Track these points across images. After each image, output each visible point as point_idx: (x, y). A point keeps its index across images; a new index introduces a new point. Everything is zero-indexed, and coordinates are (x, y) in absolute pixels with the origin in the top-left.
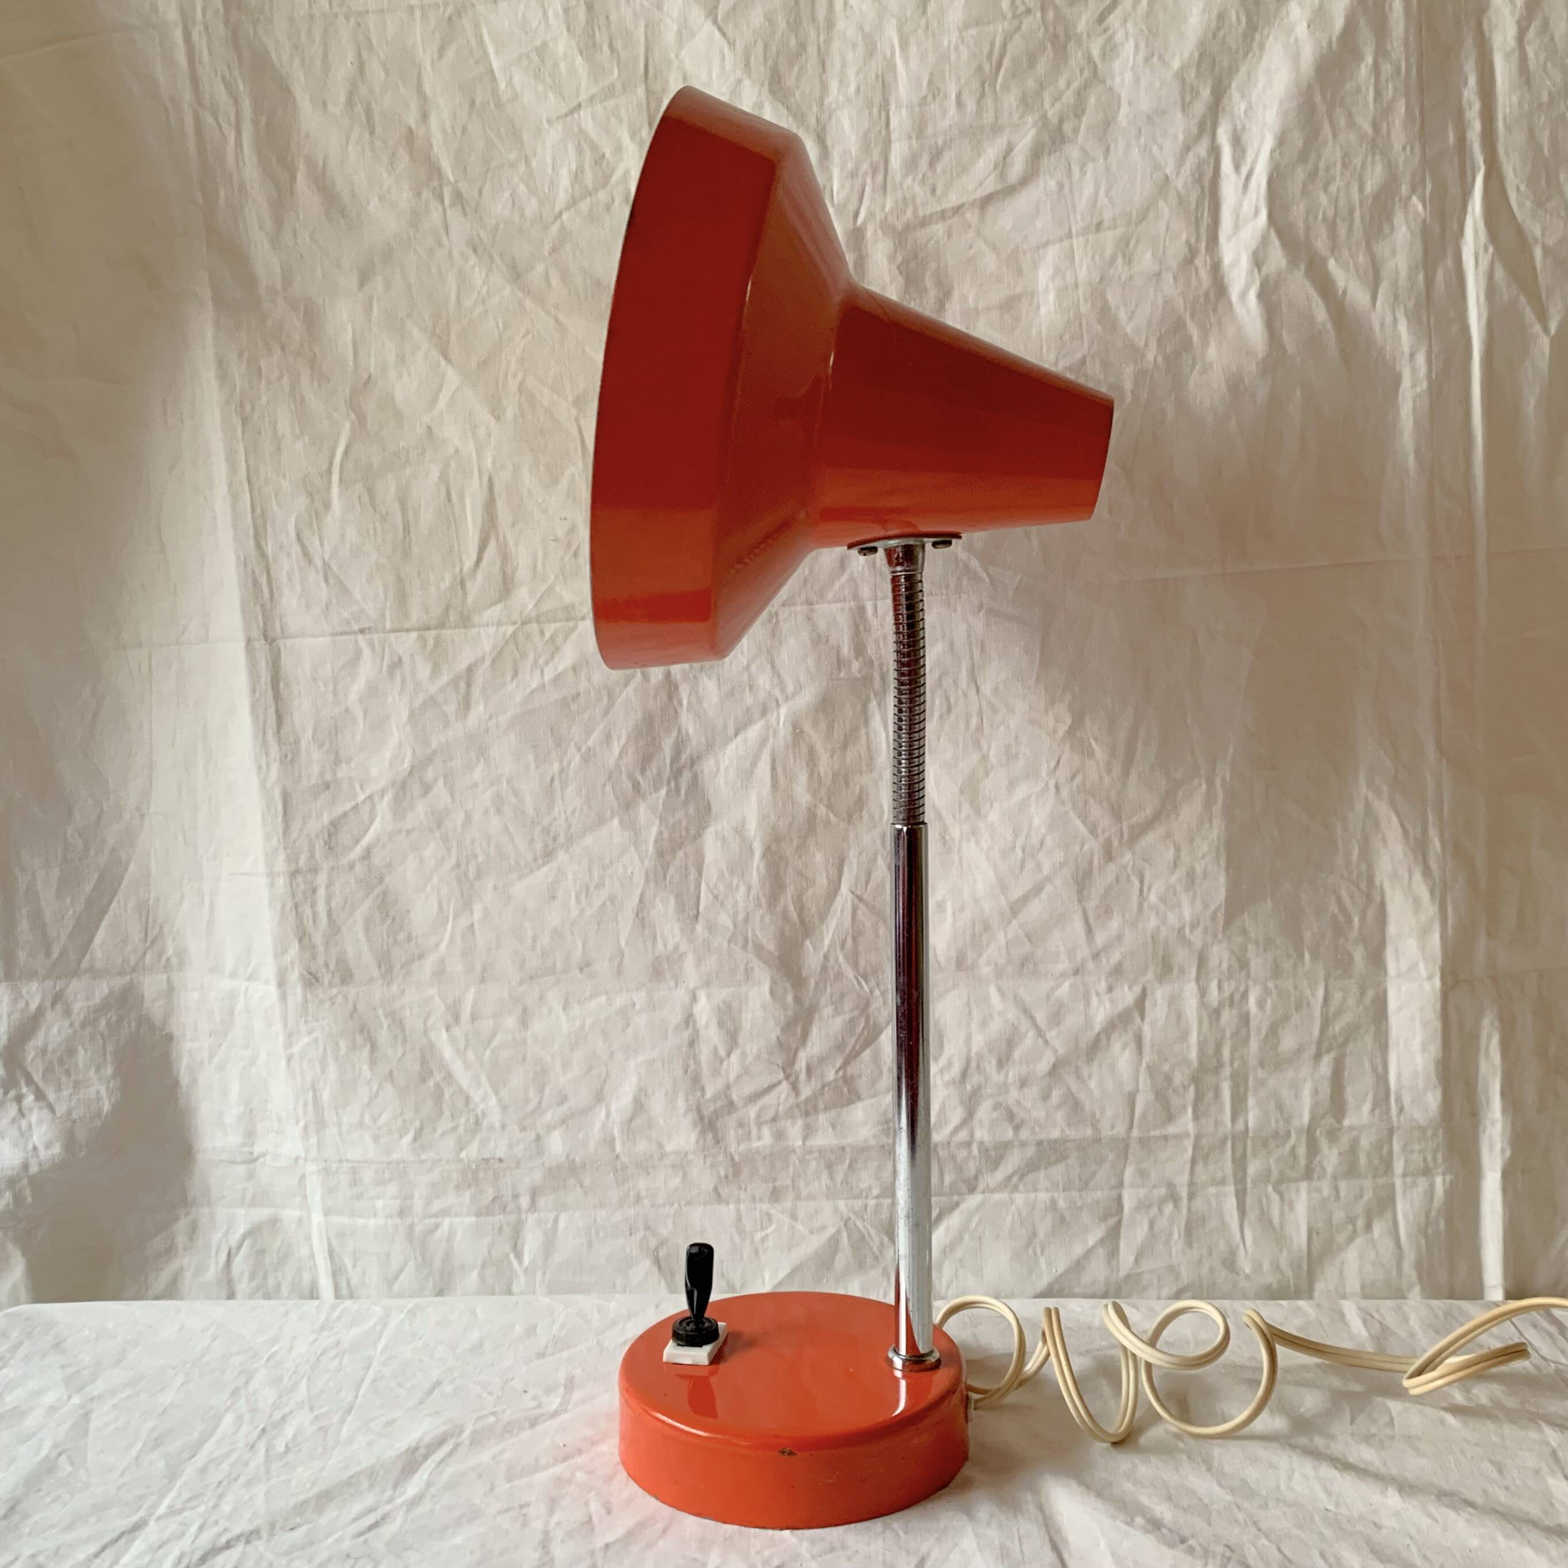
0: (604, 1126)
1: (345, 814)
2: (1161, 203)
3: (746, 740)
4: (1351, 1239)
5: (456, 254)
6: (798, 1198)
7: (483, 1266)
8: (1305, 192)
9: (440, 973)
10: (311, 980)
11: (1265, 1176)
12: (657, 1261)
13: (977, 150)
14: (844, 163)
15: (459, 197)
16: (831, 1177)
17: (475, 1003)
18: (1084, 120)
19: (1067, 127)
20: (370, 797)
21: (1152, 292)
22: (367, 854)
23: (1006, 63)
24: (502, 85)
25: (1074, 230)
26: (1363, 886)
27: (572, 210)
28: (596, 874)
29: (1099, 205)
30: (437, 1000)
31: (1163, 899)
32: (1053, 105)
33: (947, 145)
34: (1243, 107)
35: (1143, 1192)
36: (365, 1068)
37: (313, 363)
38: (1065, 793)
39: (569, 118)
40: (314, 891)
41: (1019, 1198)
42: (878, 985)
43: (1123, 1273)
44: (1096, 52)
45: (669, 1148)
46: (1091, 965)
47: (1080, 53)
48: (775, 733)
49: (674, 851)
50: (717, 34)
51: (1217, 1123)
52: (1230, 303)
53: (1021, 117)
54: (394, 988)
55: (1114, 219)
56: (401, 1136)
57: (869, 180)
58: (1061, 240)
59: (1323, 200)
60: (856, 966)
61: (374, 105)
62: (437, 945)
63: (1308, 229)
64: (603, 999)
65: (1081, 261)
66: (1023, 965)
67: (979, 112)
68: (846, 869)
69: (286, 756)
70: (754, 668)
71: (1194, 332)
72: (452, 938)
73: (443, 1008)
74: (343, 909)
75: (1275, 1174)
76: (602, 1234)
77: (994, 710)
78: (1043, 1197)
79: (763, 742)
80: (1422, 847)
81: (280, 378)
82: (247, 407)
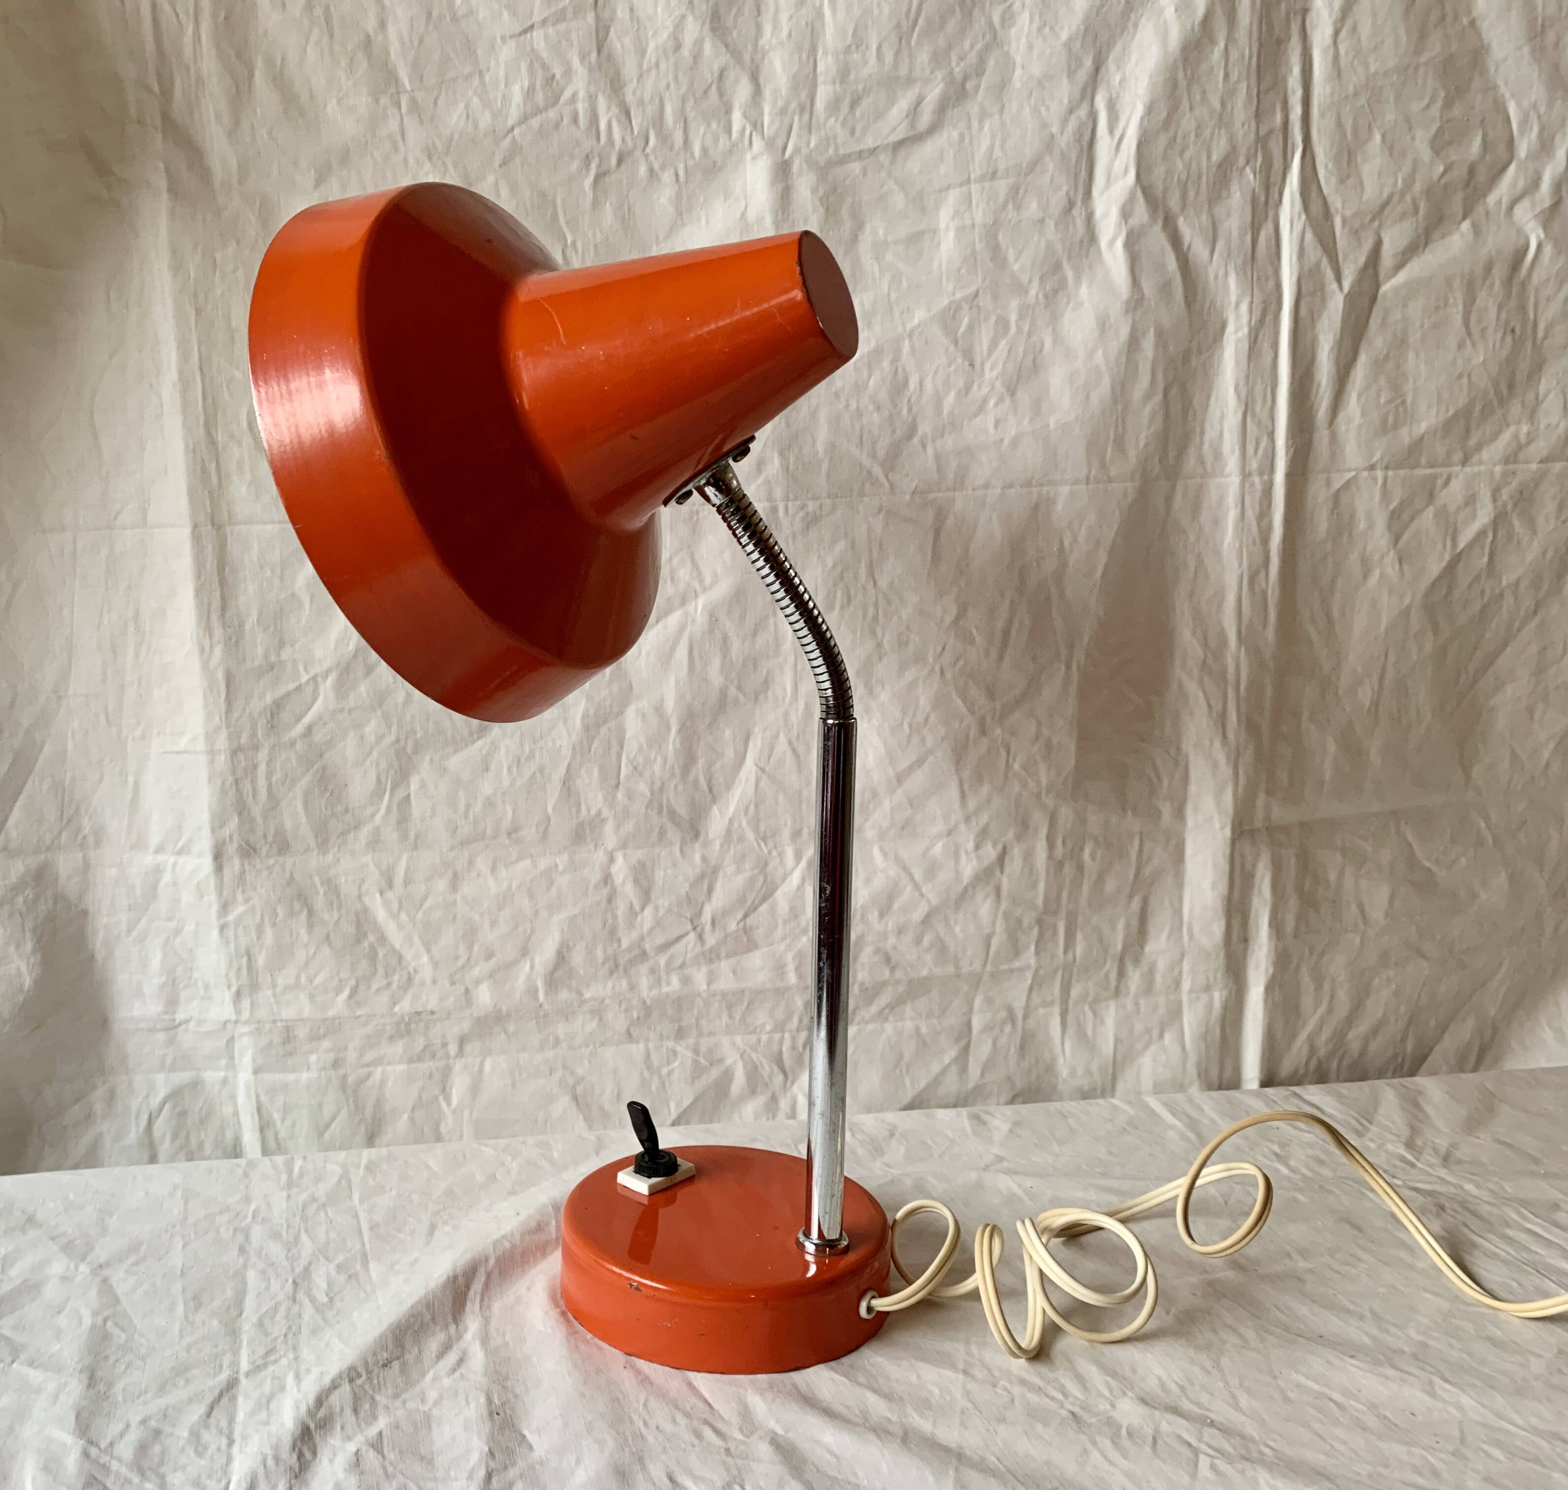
0: (529, 978)
1: (289, 694)
2: (1047, 159)
3: (666, 627)
4: (1147, 1047)
5: (411, 160)
6: (700, 1034)
7: (413, 1109)
8: (1165, 157)
9: (375, 842)
10: (248, 851)
11: (1084, 997)
12: (575, 1098)
13: (892, 100)
14: (775, 100)
15: (414, 104)
16: (730, 1016)
17: (408, 870)
18: (984, 79)
19: (969, 85)
20: (314, 678)
21: (1036, 238)
22: (309, 730)
23: (921, 22)
25: (972, 176)
26: (1173, 752)
27: (524, 126)
28: (527, 748)
29: (995, 156)
30: (372, 867)
31: (1025, 768)
32: (958, 64)
33: (867, 92)
34: (1118, 78)
35: (989, 1015)
36: (303, 931)
38: (948, 676)
39: (522, 37)
40: (255, 767)
41: (889, 1027)
42: (775, 847)
43: (971, 1085)
44: (996, 19)
45: (588, 995)
46: (962, 827)
47: (983, 18)
48: (693, 621)
49: (598, 726)
51: (1053, 956)
52: (1099, 251)
53: (932, 72)
54: (330, 857)
55: (1007, 170)
56: (337, 994)
57: (796, 118)
58: (961, 185)
59: (1180, 166)
60: (756, 830)
61: (332, 9)
62: (373, 816)
63: (1166, 190)
64: (527, 862)
65: (977, 206)
66: (903, 828)
67: (896, 65)
68: (751, 744)
69: (231, 639)
70: (675, 561)
71: (1069, 273)
72: (389, 810)
73: (377, 874)
74: (283, 783)
75: (1092, 995)
76: (524, 1075)
77: (889, 602)
78: (909, 1025)
79: (684, 627)
80: (1222, 720)
81: (235, 271)
82: (201, 297)
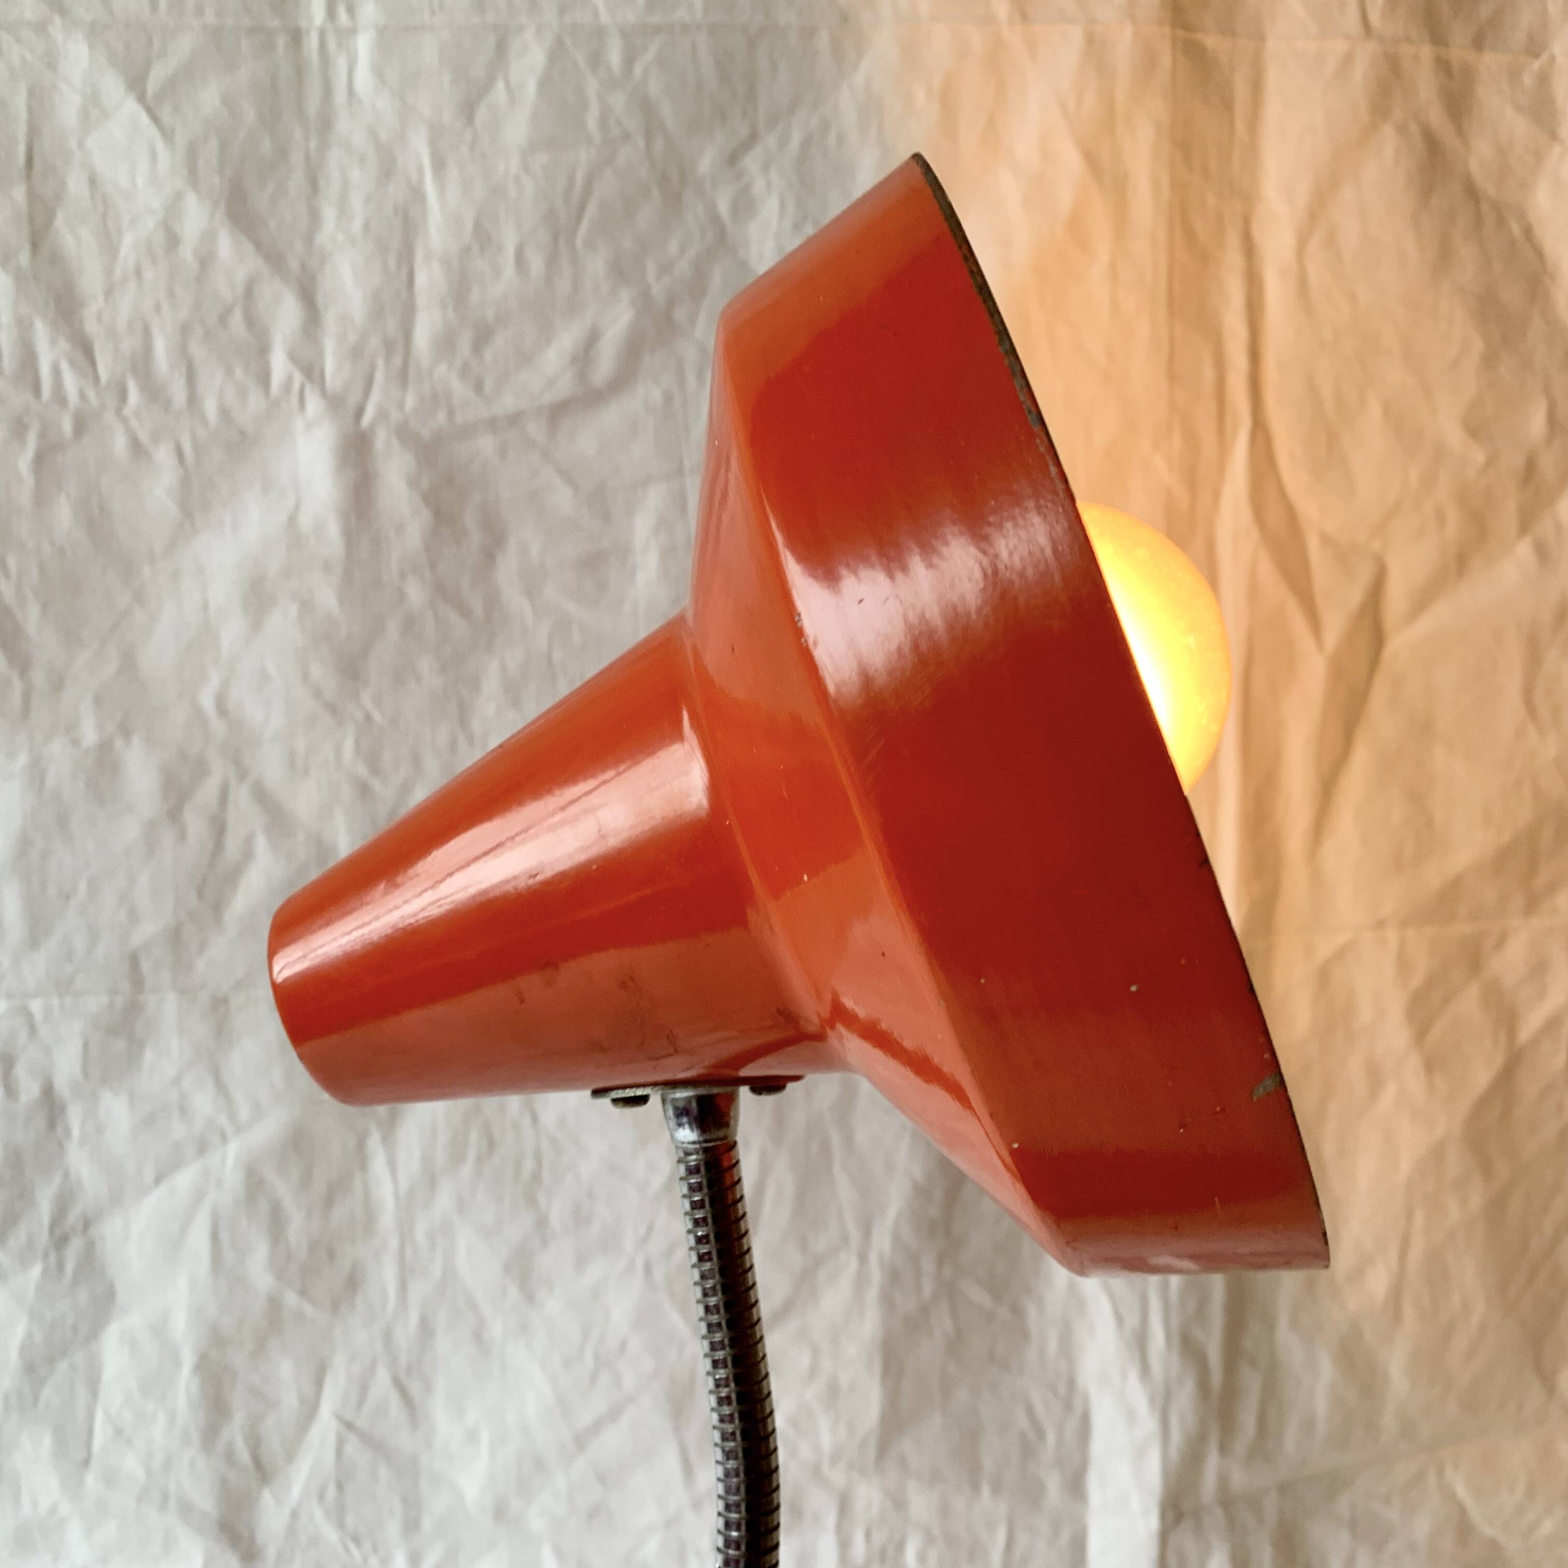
3: (172, 1192)
19: (680, 313)
23: (591, 209)
25: (686, 464)
26: (1062, 1389)
32: (659, 277)
33: (499, 321)
38: (659, 1274)
47: (700, 207)
48: (218, 1183)
49: (51, 1361)
50: (144, 119)
53: (613, 290)
57: (380, 363)
58: (668, 477)
60: (340, 1525)
67: (549, 280)
68: (328, 1383)
79: (199, 1195)
80: (1140, 1341)
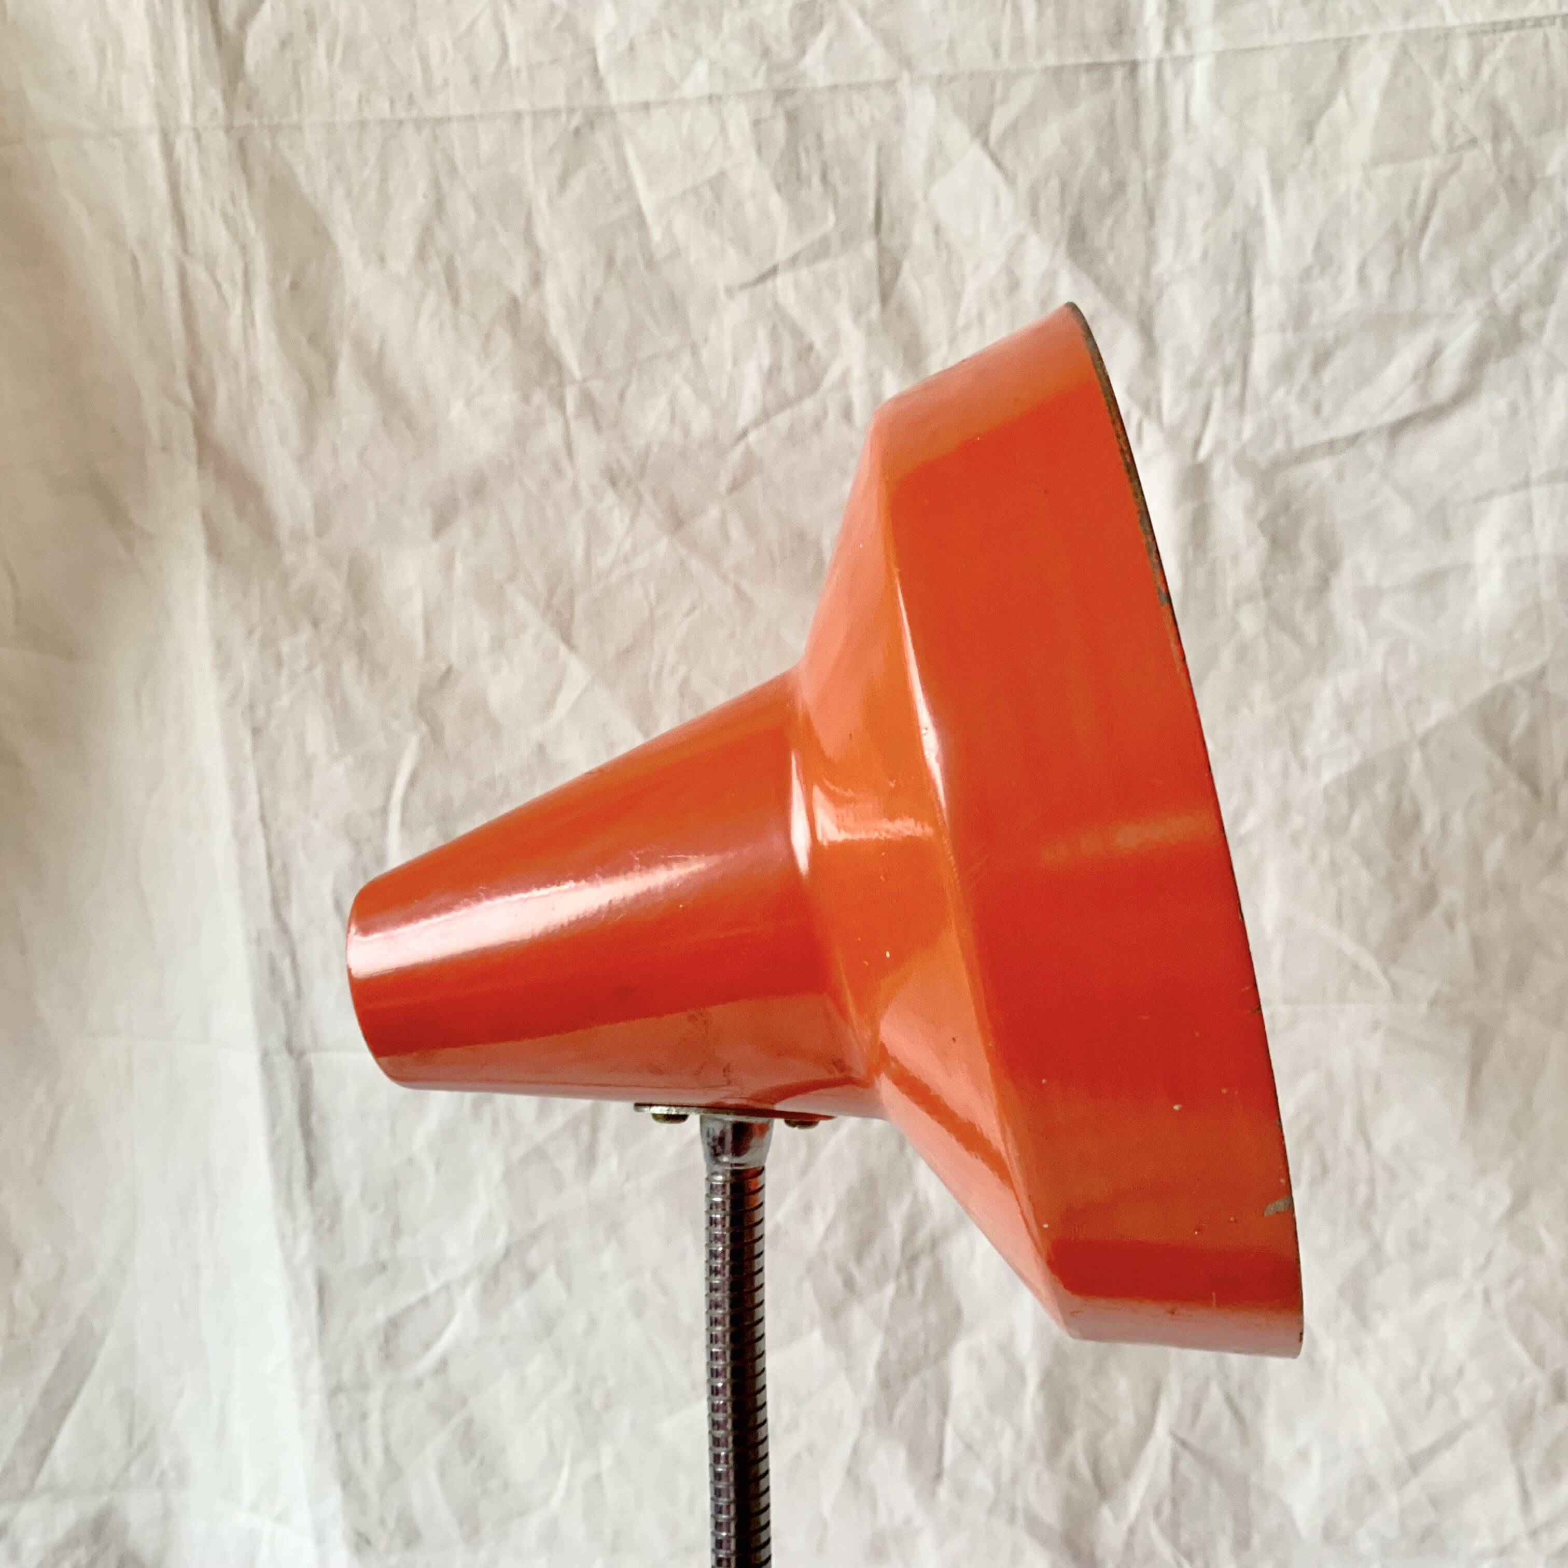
1: (410, 1308)
5: (584, 487)
10: (360, 1542)
13: (1387, 354)
14: (1181, 365)
15: (588, 402)
19: (1527, 320)
20: (448, 1288)
22: (443, 1364)
23: (1436, 220)
24: (656, 234)
25: (1534, 475)
27: (764, 428)
32: (1505, 286)
33: (1339, 342)
37: (362, 645)
39: (759, 289)
40: (364, 1417)
47: (1549, 208)
50: (988, 164)
53: (1458, 302)
57: (1218, 392)
58: (1513, 489)
61: (458, 260)
65: (1544, 523)
67: (1392, 295)
74: (407, 1443)
81: (310, 668)
82: (261, 712)
